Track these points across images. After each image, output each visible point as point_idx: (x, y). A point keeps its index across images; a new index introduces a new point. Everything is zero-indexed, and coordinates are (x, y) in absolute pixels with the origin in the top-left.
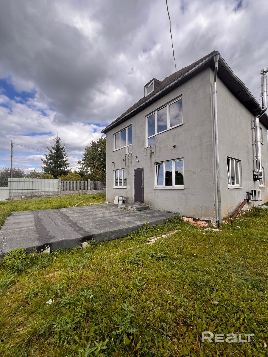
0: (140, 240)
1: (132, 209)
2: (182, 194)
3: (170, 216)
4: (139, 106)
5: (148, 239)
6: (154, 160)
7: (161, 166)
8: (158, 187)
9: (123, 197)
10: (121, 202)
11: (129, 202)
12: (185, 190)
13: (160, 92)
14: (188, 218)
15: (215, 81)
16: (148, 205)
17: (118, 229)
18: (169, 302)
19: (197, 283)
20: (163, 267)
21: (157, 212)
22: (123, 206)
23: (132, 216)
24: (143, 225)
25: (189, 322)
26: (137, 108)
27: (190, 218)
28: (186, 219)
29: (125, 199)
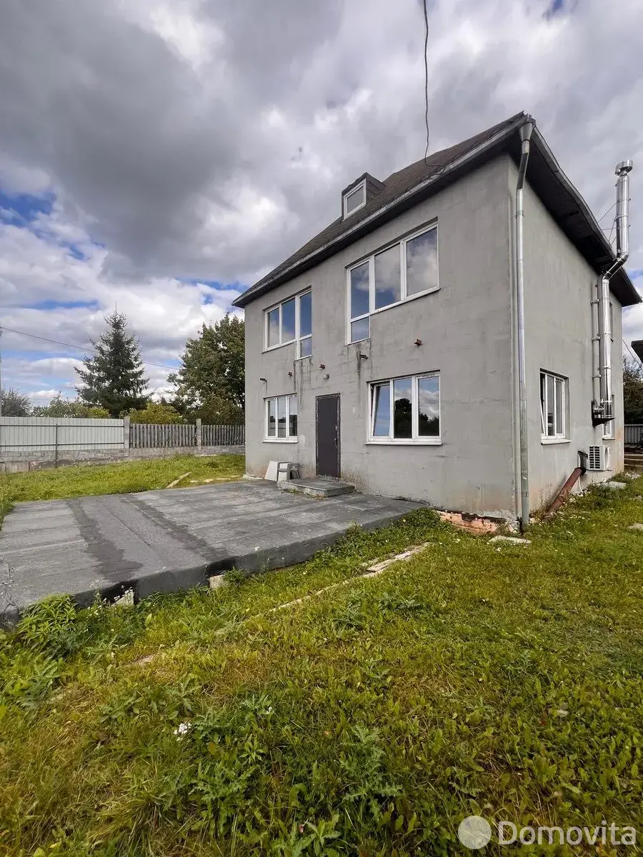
0: (347, 567)
1: (314, 494)
2: (436, 456)
3: (409, 509)
4: (329, 241)
5: (364, 564)
6: (367, 375)
7: (382, 388)
8: (376, 440)
9: (290, 466)
10: (283, 476)
11: (305, 475)
12: (442, 447)
13: (383, 210)
14: (449, 512)
15: (520, 186)
16: (351, 484)
17: (292, 542)
18: (455, 715)
19: (509, 668)
20: (420, 632)
21: (377, 498)
22: (292, 486)
23: (317, 510)
24: (348, 532)
25: (511, 762)
26: (326, 247)
27: (455, 512)
28: (445, 516)
29: (294, 468)
